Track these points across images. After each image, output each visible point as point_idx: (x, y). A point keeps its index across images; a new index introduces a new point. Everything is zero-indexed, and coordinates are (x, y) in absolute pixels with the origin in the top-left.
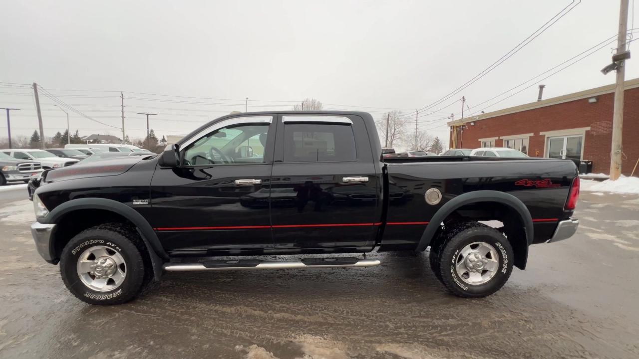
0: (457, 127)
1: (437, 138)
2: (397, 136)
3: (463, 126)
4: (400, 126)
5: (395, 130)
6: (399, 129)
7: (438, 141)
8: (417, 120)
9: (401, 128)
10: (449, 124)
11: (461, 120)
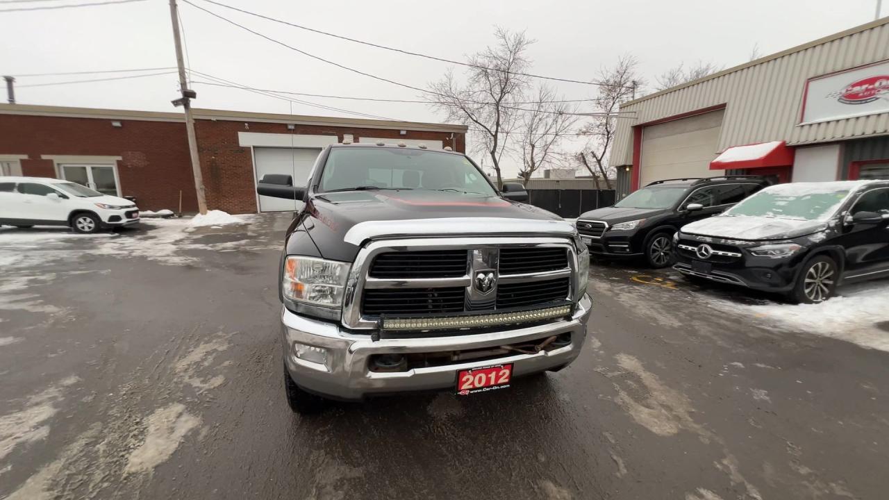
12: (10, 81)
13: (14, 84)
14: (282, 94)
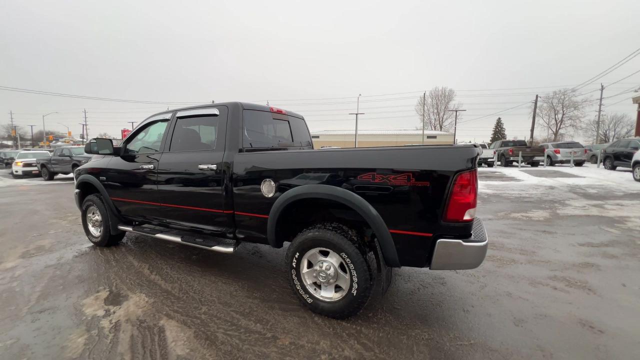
2: (568, 122)
4: (573, 109)
5: (563, 115)
6: (571, 114)
9: (574, 111)
10: (635, 100)
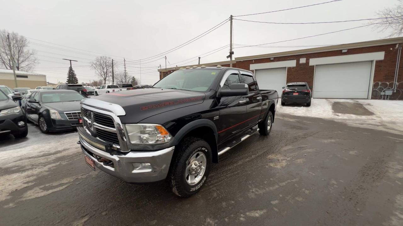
0: (164, 72)
1: (133, 77)
3: (167, 72)
7: (134, 79)
8: (125, 65)
10: (159, 70)
11: (166, 69)
12: (199, 58)
13: (200, 59)
14: (267, 45)
